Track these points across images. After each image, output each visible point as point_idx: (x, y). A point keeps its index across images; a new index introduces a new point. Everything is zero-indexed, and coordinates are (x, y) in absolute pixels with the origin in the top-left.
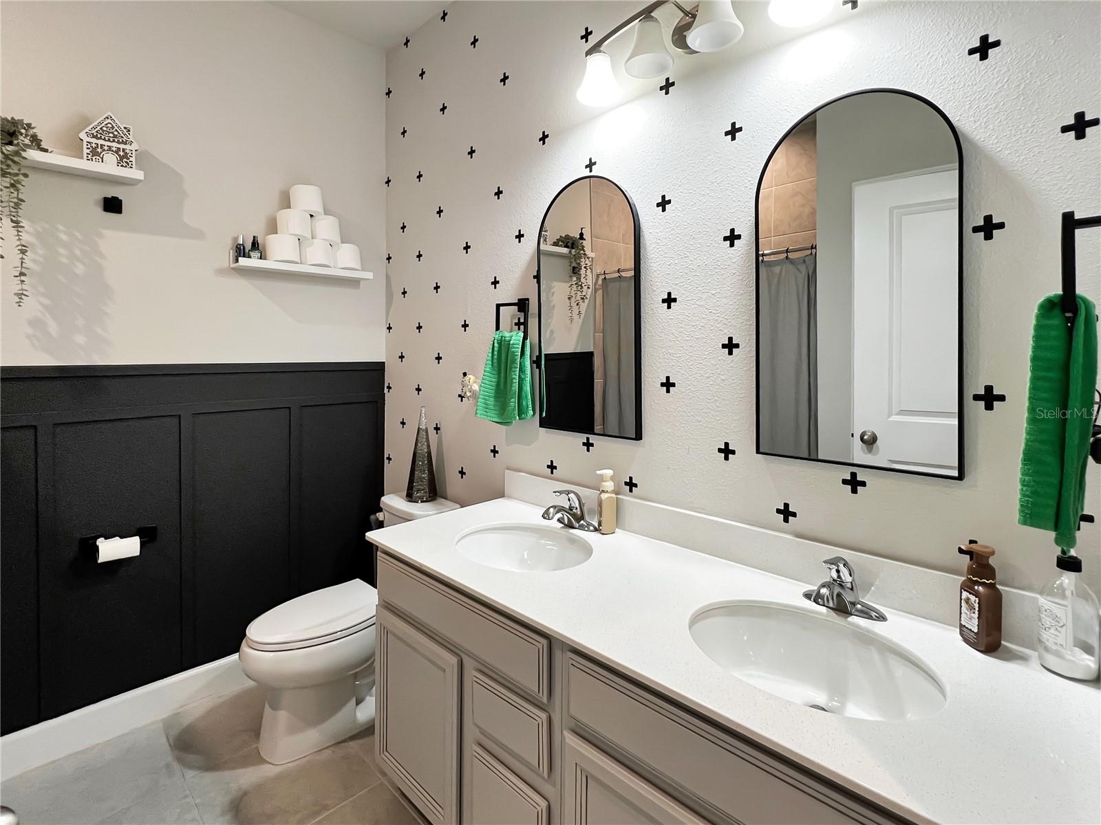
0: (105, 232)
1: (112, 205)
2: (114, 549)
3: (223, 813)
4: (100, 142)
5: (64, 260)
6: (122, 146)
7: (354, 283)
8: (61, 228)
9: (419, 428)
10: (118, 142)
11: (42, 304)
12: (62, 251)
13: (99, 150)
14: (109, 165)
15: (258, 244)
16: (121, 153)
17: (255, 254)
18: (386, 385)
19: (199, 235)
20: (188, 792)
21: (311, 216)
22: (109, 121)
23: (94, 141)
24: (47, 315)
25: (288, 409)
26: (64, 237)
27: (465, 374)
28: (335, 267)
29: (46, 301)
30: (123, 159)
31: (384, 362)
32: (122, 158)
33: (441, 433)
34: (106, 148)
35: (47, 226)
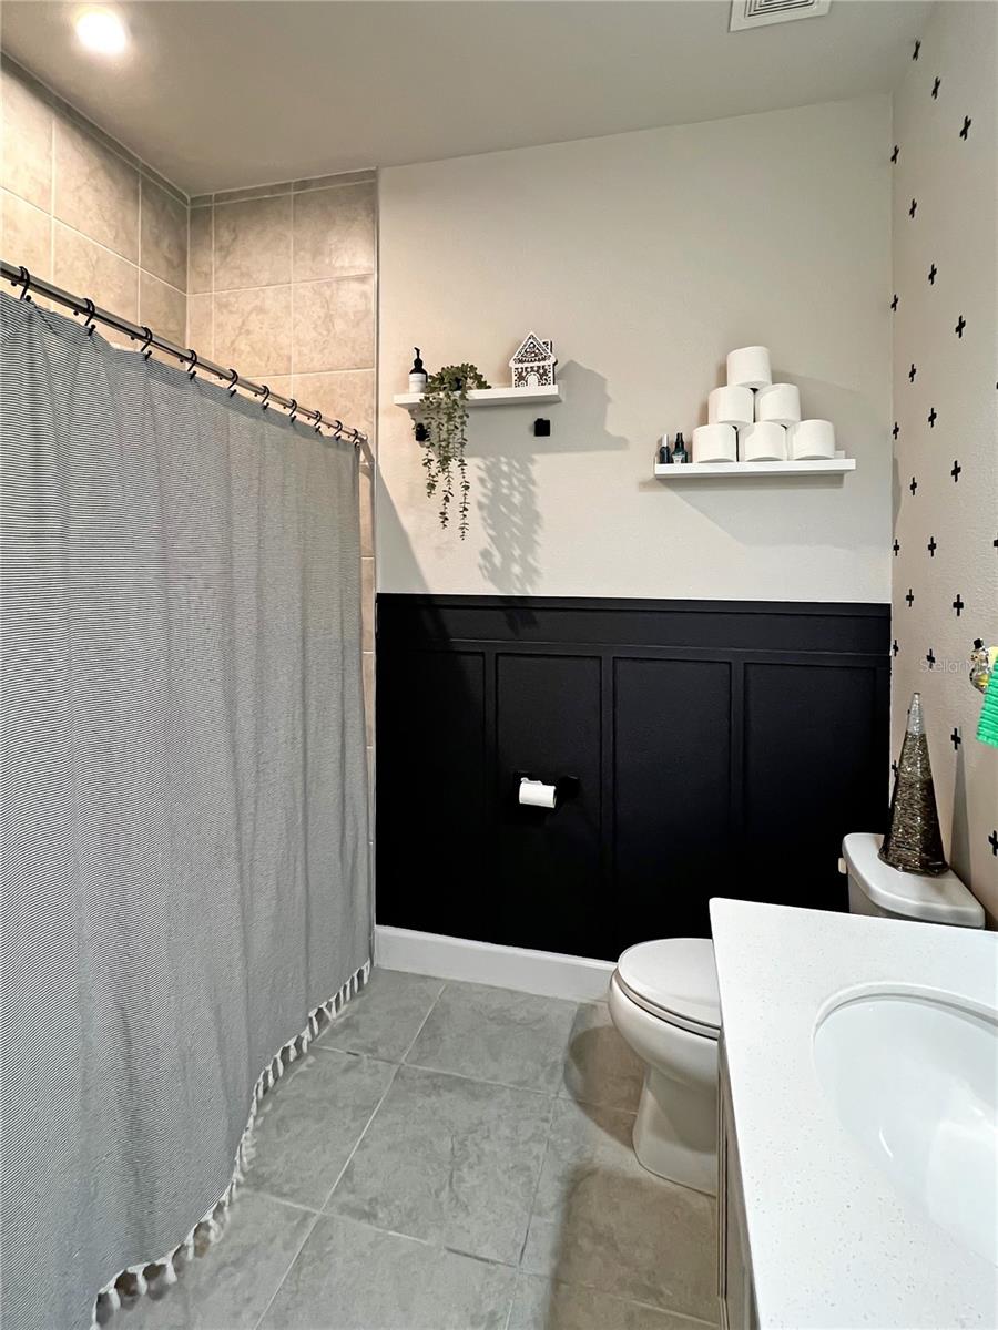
0: (536, 457)
1: (542, 428)
2: (536, 793)
3: (559, 1179)
4: (526, 365)
5: (505, 491)
6: (542, 363)
7: (835, 478)
8: (503, 459)
9: (907, 732)
10: (539, 360)
11: (489, 535)
12: (504, 483)
13: (524, 374)
14: (533, 388)
15: (683, 443)
16: (541, 371)
17: (677, 458)
18: (892, 643)
19: (620, 443)
20: (551, 1116)
21: (755, 390)
22: (531, 340)
23: (520, 365)
24: (494, 546)
25: (727, 666)
26: (505, 468)
27: (978, 644)
28: (788, 460)
29: (492, 532)
30: (543, 376)
31: (889, 605)
32: (541, 376)
33: (961, 748)
34: (529, 370)
35: (493, 460)
